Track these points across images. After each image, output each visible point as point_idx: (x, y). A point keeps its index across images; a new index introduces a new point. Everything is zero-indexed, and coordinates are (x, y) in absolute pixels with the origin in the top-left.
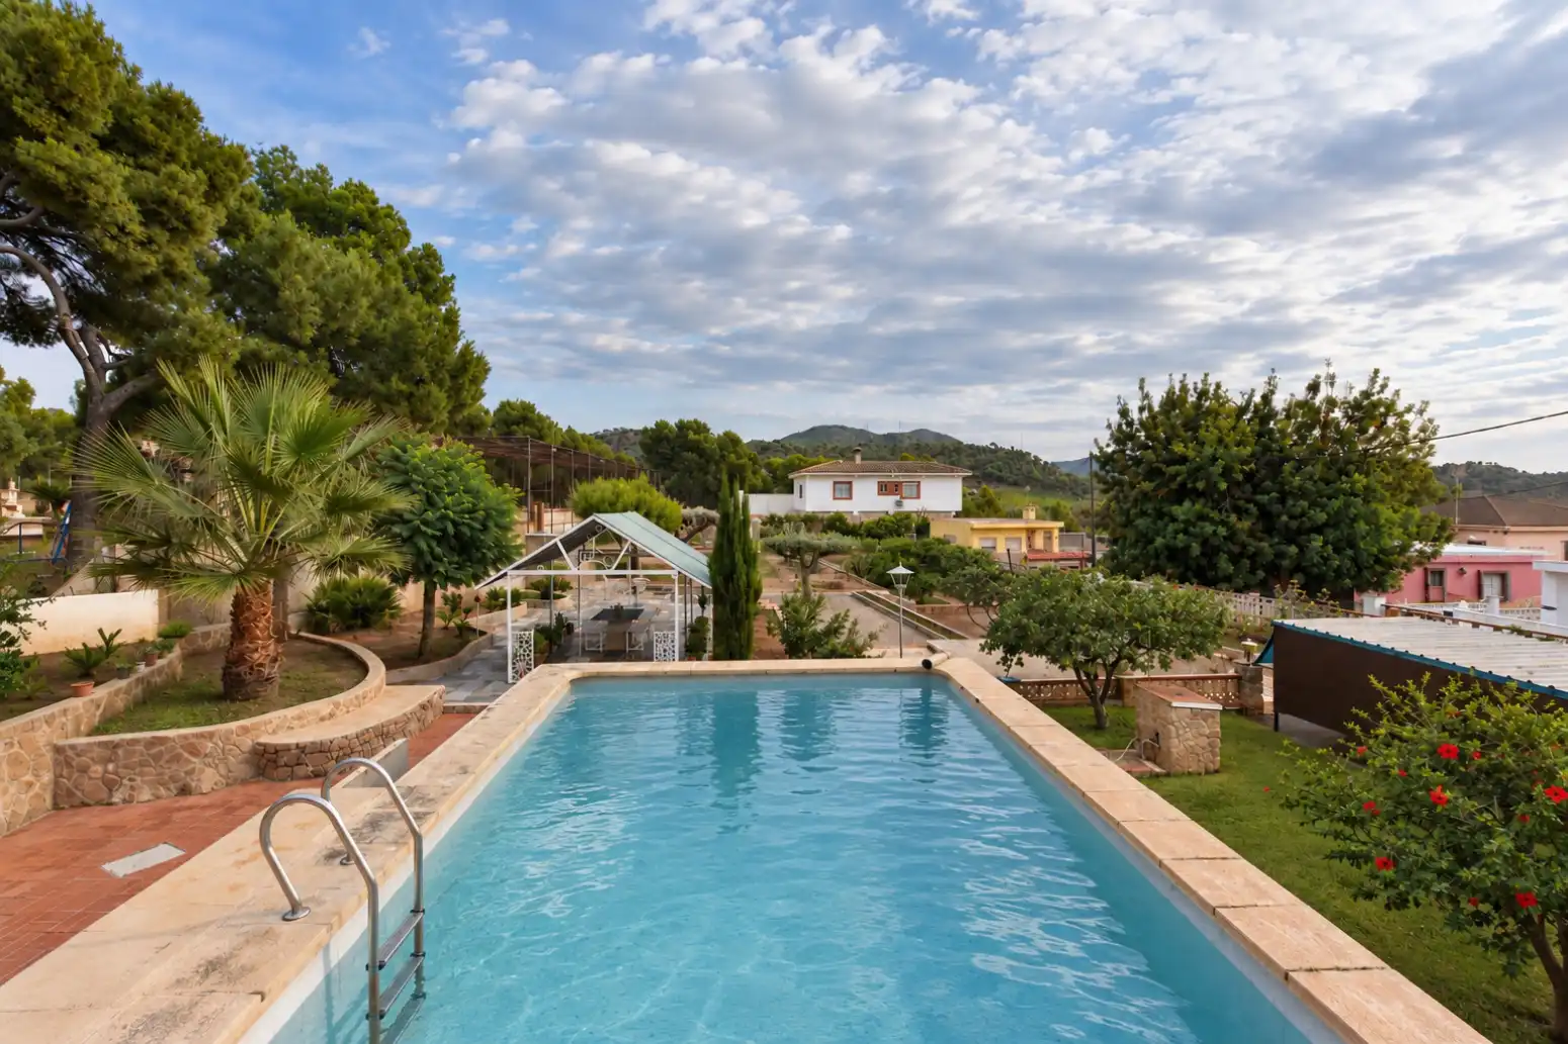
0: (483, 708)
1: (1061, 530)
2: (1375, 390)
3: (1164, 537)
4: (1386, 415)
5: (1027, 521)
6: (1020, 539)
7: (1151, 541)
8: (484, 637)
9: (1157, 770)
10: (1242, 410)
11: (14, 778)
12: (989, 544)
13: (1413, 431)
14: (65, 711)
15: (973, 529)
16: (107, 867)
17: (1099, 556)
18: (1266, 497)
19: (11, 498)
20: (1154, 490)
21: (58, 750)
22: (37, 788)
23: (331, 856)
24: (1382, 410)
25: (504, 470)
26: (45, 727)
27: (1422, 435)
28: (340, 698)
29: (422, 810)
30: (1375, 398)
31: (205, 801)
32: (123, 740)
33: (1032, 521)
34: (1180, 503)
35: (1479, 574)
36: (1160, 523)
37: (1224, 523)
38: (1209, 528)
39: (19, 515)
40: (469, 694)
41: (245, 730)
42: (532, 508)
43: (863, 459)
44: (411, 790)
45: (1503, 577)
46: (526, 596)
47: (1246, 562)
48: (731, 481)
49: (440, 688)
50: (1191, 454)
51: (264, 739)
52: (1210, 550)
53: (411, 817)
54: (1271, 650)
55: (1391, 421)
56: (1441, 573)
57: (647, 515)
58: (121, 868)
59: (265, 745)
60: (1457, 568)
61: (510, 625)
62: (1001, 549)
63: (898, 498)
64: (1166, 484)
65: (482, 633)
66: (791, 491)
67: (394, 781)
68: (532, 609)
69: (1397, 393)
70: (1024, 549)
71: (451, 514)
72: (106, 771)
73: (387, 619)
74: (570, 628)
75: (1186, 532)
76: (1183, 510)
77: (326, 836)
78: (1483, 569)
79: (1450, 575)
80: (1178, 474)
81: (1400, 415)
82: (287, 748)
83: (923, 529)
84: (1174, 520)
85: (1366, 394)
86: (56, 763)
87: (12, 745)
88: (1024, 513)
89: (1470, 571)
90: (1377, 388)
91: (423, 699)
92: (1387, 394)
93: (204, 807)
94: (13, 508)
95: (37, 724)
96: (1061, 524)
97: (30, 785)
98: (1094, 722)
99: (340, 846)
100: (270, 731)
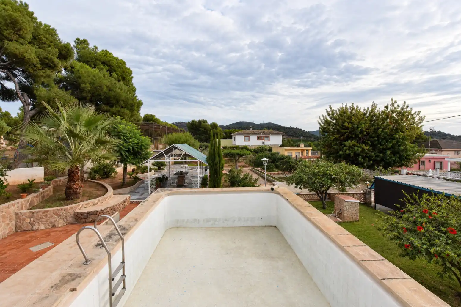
0: (141, 202)
1: (311, 150)
2: (405, 108)
3: (343, 151)
4: (408, 115)
5: (301, 147)
6: (299, 153)
7: (338, 152)
8: (141, 181)
9: (341, 221)
10: (365, 114)
11: (3, 222)
12: (290, 154)
13: (416, 120)
14: (18, 203)
15: (286, 150)
16: (31, 249)
17: (322, 157)
18: (373, 139)
19: (2, 141)
20: (339, 137)
21: (17, 214)
22: (10, 226)
23: (98, 245)
24: (407, 114)
25: (147, 132)
26: (13, 207)
27: (419, 121)
28: (100, 198)
29: (124, 232)
30: (405, 110)
31: (60, 229)
32: (35, 211)
33: (303, 148)
34: (347, 141)
35: (435, 162)
36: (341, 147)
37: (360, 147)
38: (356, 148)
39: (4, 145)
40: (138, 197)
41: (72, 208)
42: (155, 144)
43: (252, 130)
44: (120, 226)
45: (441, 163)
46: (154, 169)
47: (367, 159)
48: (214, 136)
49: (129, 195)
50: (350, 126)
51: (78, 211)
52: (357, 155)
53: (121, 234)
54: (374, 185)
55: (410, 117)
56: (423, 162)
57: (189, 145)
58: (35, 249)
59: (78, 212)
60: (429, 160)
61: (149, 177)
62: (294, 156)
63: (263, 141)
64: (343, 135)
65: (141, 179)
66: (232, 139)
67: (116, 223)
68: (156, 173)
69: (411, 108)
70: (301, 156)
71: (131, 144)
72: (31, 220)
73: (113, 175)
74: (167, 178)
75: (349, 150)
76: (348, 143)
77: (96, 240)
78: (436, 160)
79: (426, 162)
80: (346, 132)
81: (412, 115)
82: (84, 213)
83: (270, 150)
84: (345, 146)
85: (402, 109)
86: (16, 218)
87: (2, 212)
88: (301, 145)
89: (432, 161)
90: (405, 107)
91: (124, 199)
92: (408, 109)
93: (60, 231)
94: (2, 144)
95: (10, 206)
96: (311, 148)
97: (8, 224)
98: (322, 206)
99: (100, 242)
100: (79, 208)
